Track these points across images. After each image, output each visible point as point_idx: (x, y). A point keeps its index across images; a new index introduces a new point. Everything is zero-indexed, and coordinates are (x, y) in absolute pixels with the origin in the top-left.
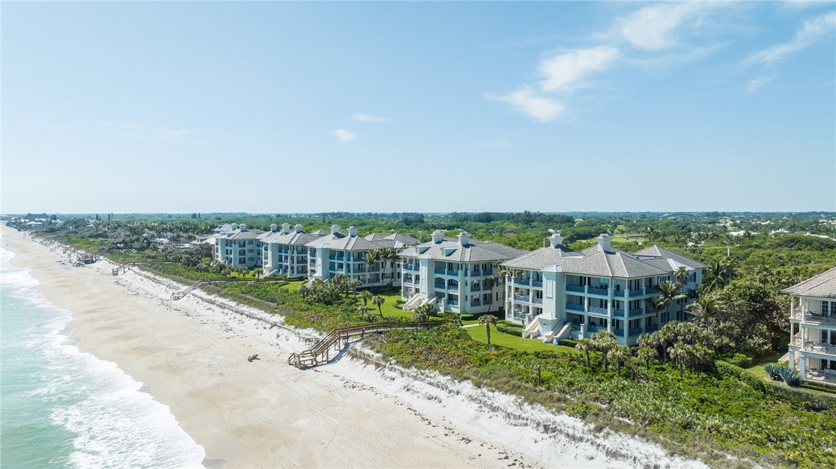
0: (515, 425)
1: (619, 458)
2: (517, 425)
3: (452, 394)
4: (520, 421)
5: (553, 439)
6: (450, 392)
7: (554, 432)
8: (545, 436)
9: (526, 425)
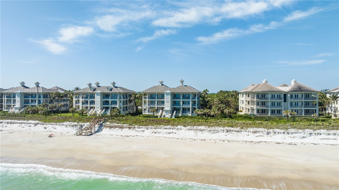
0: (214, 133)
1: (257, 133)
2: (215, 133)
3: (179, 130)
4: (216, 131)
5: (231, 133)
6: (178, 129)
7: (230, 131)
8: (227, 133)
9: (218, 132)
